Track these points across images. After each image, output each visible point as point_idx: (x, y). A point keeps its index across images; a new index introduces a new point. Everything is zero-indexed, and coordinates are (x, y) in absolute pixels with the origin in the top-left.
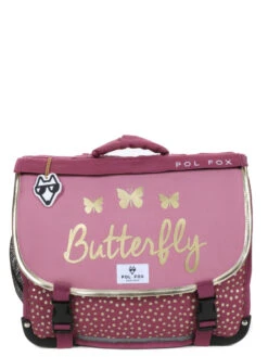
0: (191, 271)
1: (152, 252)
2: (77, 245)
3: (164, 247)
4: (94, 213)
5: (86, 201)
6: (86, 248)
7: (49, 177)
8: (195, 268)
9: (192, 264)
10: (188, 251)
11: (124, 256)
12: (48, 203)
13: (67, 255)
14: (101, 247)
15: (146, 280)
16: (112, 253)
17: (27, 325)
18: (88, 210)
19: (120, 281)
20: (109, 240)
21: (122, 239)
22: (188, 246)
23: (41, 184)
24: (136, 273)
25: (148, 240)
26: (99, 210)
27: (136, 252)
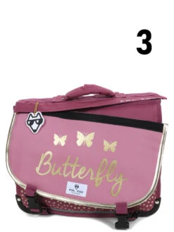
0: (114, 195)
1: (91, 178)
2: (45, 164)
3: (100, 176)
4: (59, 145)
5: (56, 137)
6: (50, 167)
7: (36, 114)
8: (117, 193)
9: (115, 191)
10: (115, 182)
11: (73, 177)
12: (35, 131)
13: (38, 169)
14: (60, 168)
15: (84, 195)
16: (66, 173)
17: (19, 200)
18: (56, 143)
19: (68, 192)
20: (66, 165)
21: (74, 166)
22: (115, 179)
23: (31, 118)
24: (78, 189)
25: (90, 170)
26: (63, 144)
27: (81, 176)
